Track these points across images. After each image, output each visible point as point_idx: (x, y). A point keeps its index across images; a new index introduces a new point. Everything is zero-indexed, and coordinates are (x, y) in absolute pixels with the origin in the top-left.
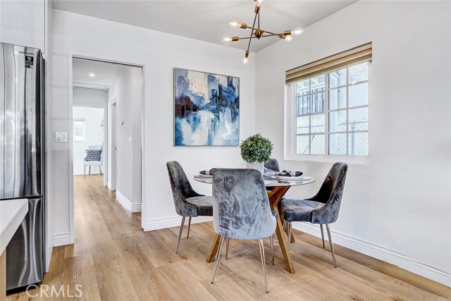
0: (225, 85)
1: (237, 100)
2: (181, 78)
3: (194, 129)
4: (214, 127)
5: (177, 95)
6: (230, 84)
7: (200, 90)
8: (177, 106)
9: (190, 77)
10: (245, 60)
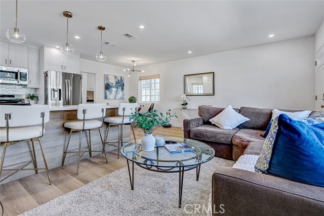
0: (120, 80)
1: (123, 84)
2: (107, 77)
3: (110, 94)
4: (116, 93)
5: (106, 83)
6: (121, 79)
7: (112, 81)
8: (106, 86)
9: (110, 77)
10: (129, 76)
